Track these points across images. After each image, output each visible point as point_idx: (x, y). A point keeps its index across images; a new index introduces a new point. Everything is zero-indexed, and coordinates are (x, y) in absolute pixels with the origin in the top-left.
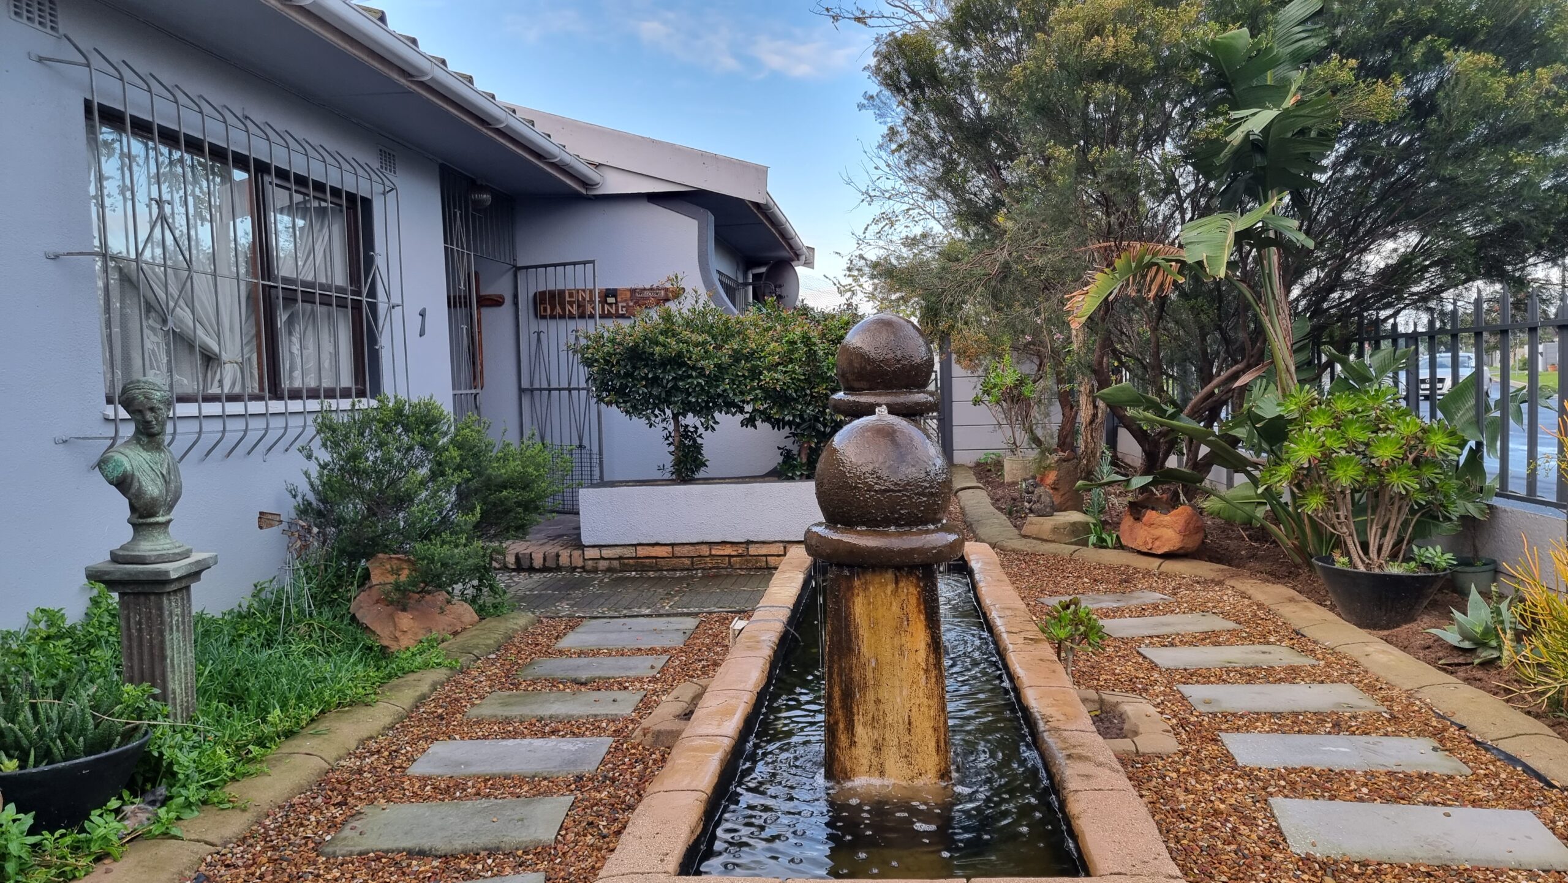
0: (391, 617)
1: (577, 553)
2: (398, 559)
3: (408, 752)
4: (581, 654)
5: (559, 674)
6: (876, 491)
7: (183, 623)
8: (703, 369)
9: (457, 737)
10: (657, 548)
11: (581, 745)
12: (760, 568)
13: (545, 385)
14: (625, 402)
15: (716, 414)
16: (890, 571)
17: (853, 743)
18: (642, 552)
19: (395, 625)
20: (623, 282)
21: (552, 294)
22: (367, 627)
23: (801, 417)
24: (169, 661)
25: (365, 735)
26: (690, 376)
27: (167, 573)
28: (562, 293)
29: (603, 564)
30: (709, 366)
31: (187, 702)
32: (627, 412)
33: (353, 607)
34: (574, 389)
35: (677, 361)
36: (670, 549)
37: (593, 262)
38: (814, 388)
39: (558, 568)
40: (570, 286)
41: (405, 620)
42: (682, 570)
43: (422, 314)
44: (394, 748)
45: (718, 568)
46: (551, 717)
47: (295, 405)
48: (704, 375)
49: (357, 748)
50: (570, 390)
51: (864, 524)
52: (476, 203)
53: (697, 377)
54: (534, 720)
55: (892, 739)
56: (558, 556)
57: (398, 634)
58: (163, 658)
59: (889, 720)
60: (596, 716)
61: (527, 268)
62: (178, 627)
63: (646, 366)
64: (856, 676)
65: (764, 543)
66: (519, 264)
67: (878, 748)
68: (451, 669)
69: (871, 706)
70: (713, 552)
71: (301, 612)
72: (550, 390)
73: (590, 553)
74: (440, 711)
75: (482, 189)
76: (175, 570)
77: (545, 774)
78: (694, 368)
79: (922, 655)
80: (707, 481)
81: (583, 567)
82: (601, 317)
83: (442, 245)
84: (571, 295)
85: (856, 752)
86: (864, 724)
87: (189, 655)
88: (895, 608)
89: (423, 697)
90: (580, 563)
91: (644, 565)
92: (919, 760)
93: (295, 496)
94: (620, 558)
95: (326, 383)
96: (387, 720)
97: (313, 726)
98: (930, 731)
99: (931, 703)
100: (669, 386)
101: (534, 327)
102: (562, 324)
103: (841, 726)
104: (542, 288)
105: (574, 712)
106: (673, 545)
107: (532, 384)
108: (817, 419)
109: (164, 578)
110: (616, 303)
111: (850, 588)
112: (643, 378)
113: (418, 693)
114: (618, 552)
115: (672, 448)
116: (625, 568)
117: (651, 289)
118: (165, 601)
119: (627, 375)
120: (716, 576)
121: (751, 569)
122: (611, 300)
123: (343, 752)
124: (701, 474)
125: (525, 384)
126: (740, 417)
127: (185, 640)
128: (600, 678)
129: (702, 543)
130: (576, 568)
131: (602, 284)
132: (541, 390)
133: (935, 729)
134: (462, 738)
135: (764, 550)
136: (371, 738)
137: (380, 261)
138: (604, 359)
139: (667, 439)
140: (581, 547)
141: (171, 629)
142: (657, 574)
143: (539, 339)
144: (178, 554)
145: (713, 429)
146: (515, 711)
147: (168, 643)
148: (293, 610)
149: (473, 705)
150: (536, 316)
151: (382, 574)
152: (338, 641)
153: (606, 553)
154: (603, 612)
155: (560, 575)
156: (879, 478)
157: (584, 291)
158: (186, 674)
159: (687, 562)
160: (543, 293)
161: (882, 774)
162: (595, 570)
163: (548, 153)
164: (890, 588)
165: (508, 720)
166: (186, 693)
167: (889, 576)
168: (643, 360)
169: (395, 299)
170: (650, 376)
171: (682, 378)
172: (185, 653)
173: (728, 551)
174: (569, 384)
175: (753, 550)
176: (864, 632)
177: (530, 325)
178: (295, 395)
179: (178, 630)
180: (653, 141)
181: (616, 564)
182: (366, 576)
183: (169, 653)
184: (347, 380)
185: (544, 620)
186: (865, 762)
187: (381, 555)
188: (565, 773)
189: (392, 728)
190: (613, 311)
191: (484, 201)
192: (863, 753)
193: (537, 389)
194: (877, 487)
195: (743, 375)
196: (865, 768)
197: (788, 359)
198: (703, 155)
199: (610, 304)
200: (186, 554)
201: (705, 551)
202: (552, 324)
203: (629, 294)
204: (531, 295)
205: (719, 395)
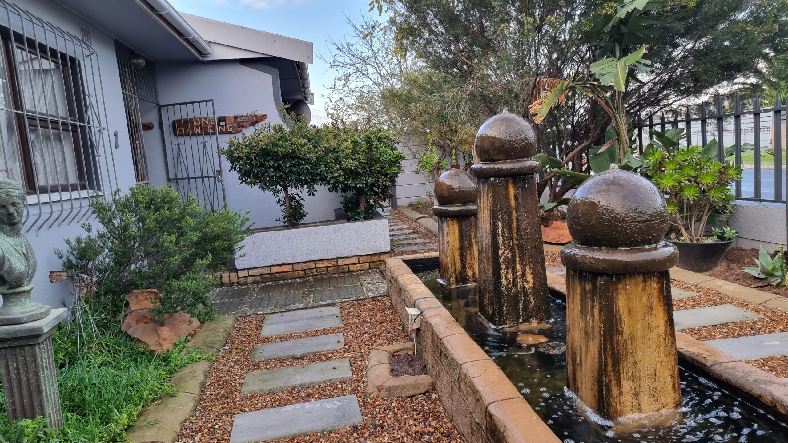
0: (155, 331)
1: (233, 275)
2: (148, 292)
3: (220, 427)
4: (282, 338)
5: (281, 355)
6: (639, 222)
7: (49, 363)
8: (309, 159)
9: (247, 409)
10: (283, 267)
11: (338, 403)
12: (345, 272)
13: (185, 176)
14: (260, 182)
15: (315, 186)
16: (641, 276)
17: (621, 393)
18: (274, 270)
19: (159, 336)
20: (229, 112)
21: (186, 121)
22: (138, 339)
23: (366, 184)
24: (44, 394)
25: (182, 419)
26: (302, 164)
27: (40, 329)
28: (191, 120)
29: (250, 280)
30: (312, 157)
31: (58, 420)
32: (263, 188)
33: (123, 328)
34: (206, 177)
35: (292, 156)
36: (291, 266)
37: (212, 100)
38: (370, 167)
39: (222, 285)
40: (197, 116)
41: (165, 332)
42: (299, 278)
43: (116, 135)
44: (210, 425)
45: (321, 274)
46: (300, 385)
47: (44, 198)
48: (310, 163)
49: (181, 430)
50: (202, 178)
51: (627, 245)
52: (136, 65)
53: (305, 164)
54: (290, 390)
55: (645, 387)
56: (221, 277)
57: (161, 342)
58: (40, 392)
59: (642, 374)
60: (330, 380)
61: (167, 106)
62: (46, 367)
63: (272, 159)
64: (621, 348)
65: (346, 257)
66: (161, 104)
67: (636, 394)
68: (209, 360)
69: (630, 365)
70: (317, 266)
71: (90, 335)
72: (189, 179)
73: (241, 274)
74: (222, 392)
75: (139, 56)
76: (46, 326)
77: (330, 429)
78: (304, 160)
79: (662, 328)
80: (306, 225)
81: (238, 283)
82: (220, 133)
83: (121, 91)
84: (197, 121)
85: (623, 398)
86: (627, 379)
87: (55, 385)
88: (645, 299)
89: (203, 384)
90: (236, 280)
91: (275, 277)
92: (663, 397)
93: (61, 258)
94: (261, 275)
95: (62, 182)
96: (191, 405)
97: (142, 418)
98: (669, 378)
99: (669, 359)
100: (287, 171)
101: (175, 140)
102: (194, 139)
103: (613, 382)
104: (178, 117)
105: (315, 380)
106: (292, 264)
107: (176, 176)
108: (373, 185)
109: (38, 333)
110: (226, 125)
111: (617, 289)
112: (270, 167)
113: (199, 382)
114: (259, 271)
115: (283, 207)
116: (264, 280)
117: (247, 116)
118: (37, 350)
119: (262, 165)
120: (322, 280)
121: (340, 273)
122: (222, 123)
123: (174, 435)
124: (306, 220)
125: (172, 176)
126: (328, 187)
127: (51, 376)
128: (309, 353)
129: (310, 261)
130: (233, 283)
131: (220, 113)
132: (183, 179)
133: (672, 376)
134: (251, 410)
135: (346, 262)
136: (186, 420)
137: (91, 100)
138: (246, 156)
139: (279, 202)
140: (236, 271)
141: (43, 370)
142: (286, 282)
143: (179, 149)
144: (44, 313)
145: (314, 195)
146: (274, 385)
147: (42, 381)
148: (85, 335)
149: (241, 385)
150: (175, 135)
151: (137, 303)
152: (120, 351)
153: (252, 272)
154: (273, 309)
155: (225, 289)
156: (640, 212)
157: (205, 118)
158: (55, 400)
159: (302, 273)
160: (179, 121)
161: (640, 410)
162: (246, 283)
163: (187, 32)
164: (640, 287)
165: (272, 393)
166: (57, 414)
167: (640, 278)
168: (270, 156)
169: (104, 125)
170: (275, 165)
171: (294, 166)
172: (53, 385)
173: (326, 264)
174: (202, 175)
175: (340, 262)
176: (625, 318)
177: (171, 141)
178: (44, 190)
179: (47, 370)
180: (242, 28)
181: (258, 278)
182: (127, 304)
183: (44, 388)
184: (73, 179)
185: (240, 319)
186: (629, 404)
187: (135, 291)
188: (343, 426)
189: (195, 410)
190: (224, 130)
191: (141, 63)
192: (627, 398)
193: (180, 179)
194: (639, 219)
195: (331, 162)
196: (629, 408)
197: (355, 152)
198: (273, 35)
199: (222, 126)
200: (47, 313)
201: (312, 265)
202: (187, 139)
203: (233, 120)
204: (171, 122)
205: (318, 174)
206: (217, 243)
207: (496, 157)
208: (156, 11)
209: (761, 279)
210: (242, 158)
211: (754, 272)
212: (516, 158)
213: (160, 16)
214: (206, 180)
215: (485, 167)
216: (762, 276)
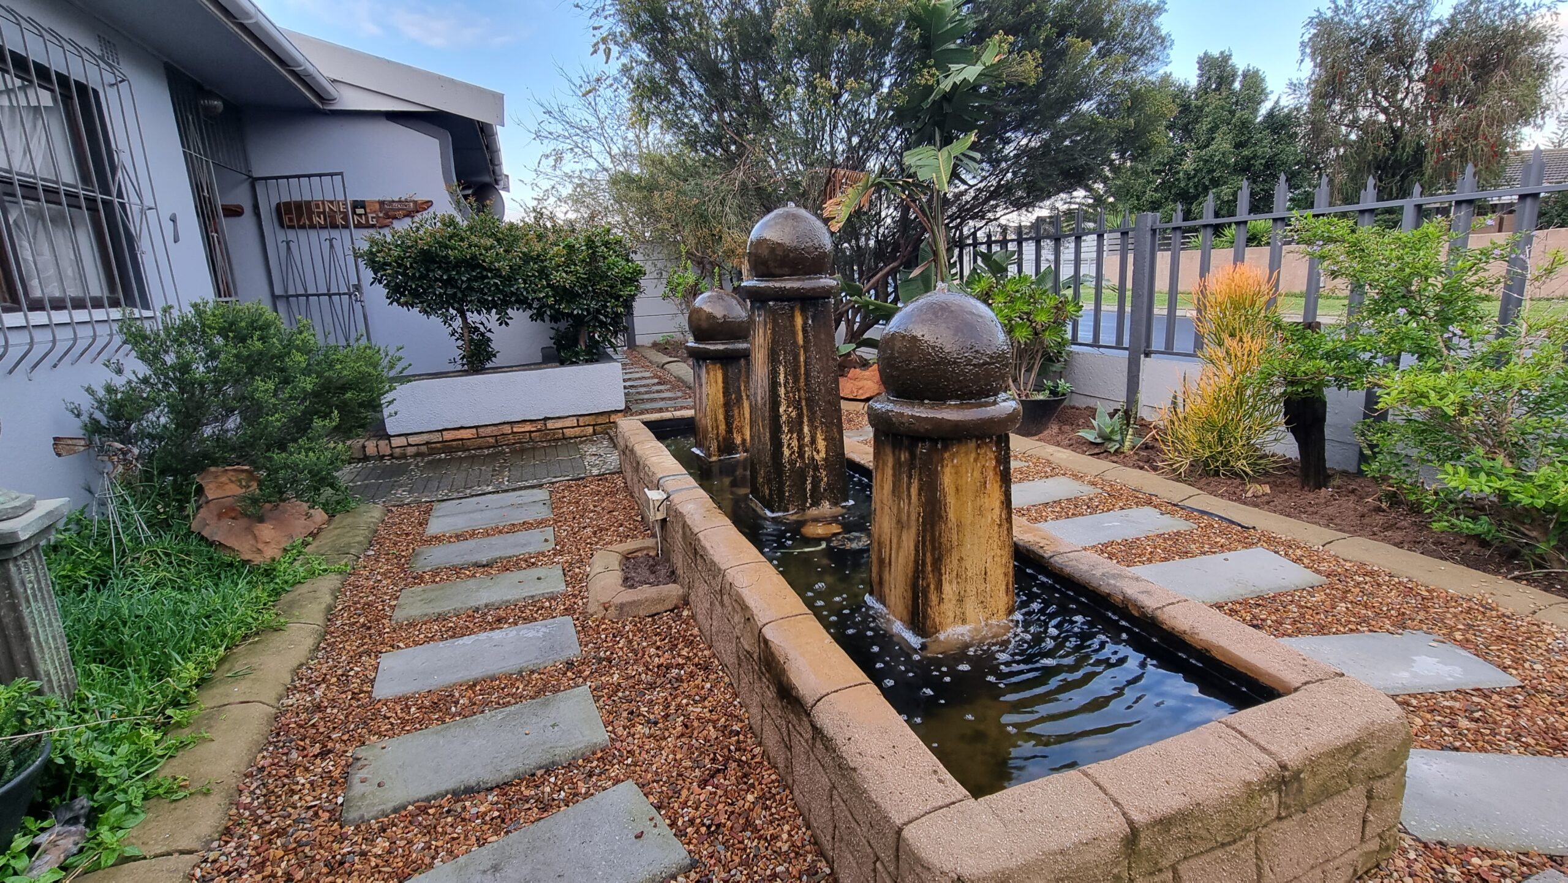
0: (249, 530)
1: (383, 443)
2: (235, 470)
3: (357, 673)
4: (459, 537)
5: (457, 561)
6: (974, 365)
7: (41, 589)
8: (498, 270)
9: (401, 645)
10: (462, 431)
11: (544, 629)
12: (558, 439)
13: (301, 291)
14: (421, 302)
15: (509, 311)
16: (974, 440)
17: (941, 600)
18: (448, 436)
19: (255, 537)
20: (372, 194)
21: (299, 205)
22: (220, 544)
23: (588, 310)
24: (33, 639)
25: (296, 664)
26: (487, 277)
27: (13, 534)
28: (308, 203)
29: (411, 451)
30: (503, 266)
31: (65, 679)
32: (426, 312)
33: (195, 526)
34: (335, 294)
35: (472, 263)
36: (474, 431)
37: (341, 174)
38: (594, 284)
39: (366, 458)
40: (318, 197)
41: (266, 531)
42: (488, 448)
43: (173, 220)
44: (340, 672)
45: (520, 443)
46: (486, 606)
47: (38, 317)
48: (500, 276)
49: (293, 681)
50: (330, 296)
51: (957, 398)
52: (207, 108)
53: (492, 278)
54: (470, 613)
55: (971, 589)
56: (364, 447)
57: (260, 546)
58: (24, 637)
59: (969, 574)
60: (532, 597)
61: (266, 179)
62: (35, 596)
63: (439, 268)
64: (944, 540)
65: (559, 418)
66: (255, 175)
67: (961, 601)
68: (340, 573)
69: (955, 562)
70: (515, 430)
71: (136, 540)
72: (308, 296)
73: (396, 442)
74: (362, 620)
75: (211, 95)
76: (24, 529)
77: (531, 667)
78: (491, 270)
79: (997, 511)
80: (496, 370)
81: (391, 455)
82: (356, 227)
83: (181, 149)
84: (318, 206)
85: (943, 607)
86: (951, 582)
87: (55, 624)
88: (977, 474)
89: (330, 609)
90: (388, 452)
91: (451, 447)
92: (993, 603)
93: (78, 416)
94: (427, 443)
95: (73, 291)
96: (309, 642)
97: (226, 666)
98: (1001, 577)
99: (1003, 553)
100: (464, 286)
101: (281, 235)
102: (313, 234)
103: (932, 586)
104: (285, 199)
105: (509, 597)
106: (476, 427)
107: (286, 291)
108: (598, 311)
109: (10, 541)
110: (366, 214)
111: (943, 460)
112: (436, 280)
113: (324, 606)
114: (425, 438)
115: (460, 343)
116: (432, 451)
117: (400, 202)
118: (13, 569)
119: (422, 277)
120: (523, 451)
121: (549, 441)
122: (360, 211)
123: (281, 689)
124: (496, 362)
125: (278, 291)
126: (529, 312)
127: (46, 609)
128: (500, 558)
129: (504, 423)
130: (384, 456)
131: (354, 196)
132: (297, 296)
133: (1005, 574)
134: (407, 646)
135: (559, 424)
136: (302, 665)
137: (123, 158)
138: (396, 262)
139: (453, 335)
140: (389, 437)
141: (28, 601)
142: (467, 453)
143: (289, 248)
144: (20, 507)
145: (507, 324)
146: (445, 606)
147: (28, 621)
148: (125, 539)
149: (393, 608)
150: (282, 226)
151: (217, 487)
152: (190, 562)
153: (412, 440)
154: (446, 495)
155: (371, 465)
156: (977, 352)
157: (332, 202)
158: (57, 648)
159: (492, 440)
160: (287, 205)
161: (964, 621)
162: (404, 456)
163: (294, 59)
164: (973, 456)
165: (441, 618)
166: (62, 670)
167: (972, 445)
168: (436, 262)
169: (148, 201)
170: (445, 277)
171: (476, 279)
172: (51, 625)
173: (528, 427)
174: (329, 290)
175: (550, 425)
176: (951, 499)
177: (276, 236)
179: (36, 601)
180: (389, 62)
181: (424, 449)
182: (200, 490)
183: (31, 630)
184: (96, 287)
185: (394, 509)
186: (951, 614)
187: (213, 469)
188: (551, 663)
189: (317, 648)
190: (363, 222)
191: (215, 107)
192: (949, 607)
193: (292, 296)
194: (975, 362)
195: (533, 275)
196: (951, 619)
197: (569, 261)
198: (440, 78)
199: (360, 215)
200: (29, 507)
201: (507, 429)
202: (302, 234)
203: (377, 206)
204: (273, 205)
205: (512, 293)
206: (349, 395)
207: (777, 271)
208: (235, 18)
209: (1097, 444)
210: (390, 264)
211: (1090, 436)
212: (806, 274)
213: (243, 27)
214: (336, 298)
215: (763, 285)
216: (1099, 441)
